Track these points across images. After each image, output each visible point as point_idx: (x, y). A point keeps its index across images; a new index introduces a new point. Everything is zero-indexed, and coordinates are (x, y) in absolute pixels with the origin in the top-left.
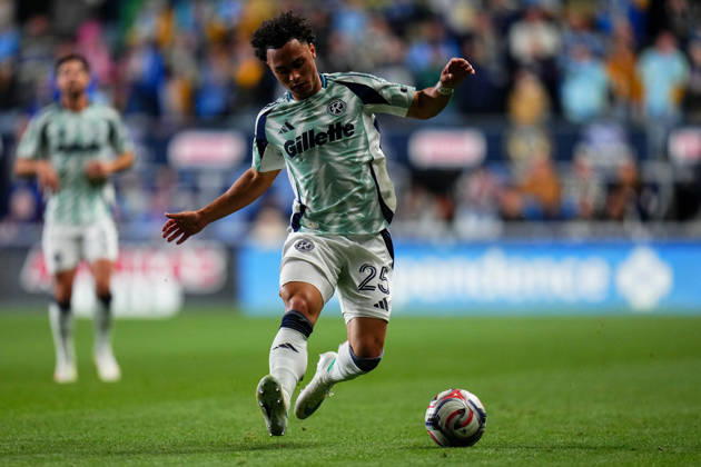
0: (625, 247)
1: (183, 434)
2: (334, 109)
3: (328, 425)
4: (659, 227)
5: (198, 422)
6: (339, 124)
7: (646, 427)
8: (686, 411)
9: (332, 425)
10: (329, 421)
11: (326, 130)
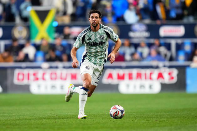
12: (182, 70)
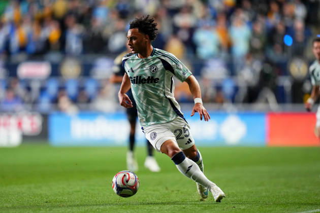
0: (225, 115)
1: (17, 200)
2: (152, 69)
3: (84, 196)
4: (240, 106)
5: (24, 195)
6: (152, 77)
7: (229, 197)
8: (247, 190)
9: (86, 196)
10: (85, 194)
11: (146, 78)
12: (45, 117)
